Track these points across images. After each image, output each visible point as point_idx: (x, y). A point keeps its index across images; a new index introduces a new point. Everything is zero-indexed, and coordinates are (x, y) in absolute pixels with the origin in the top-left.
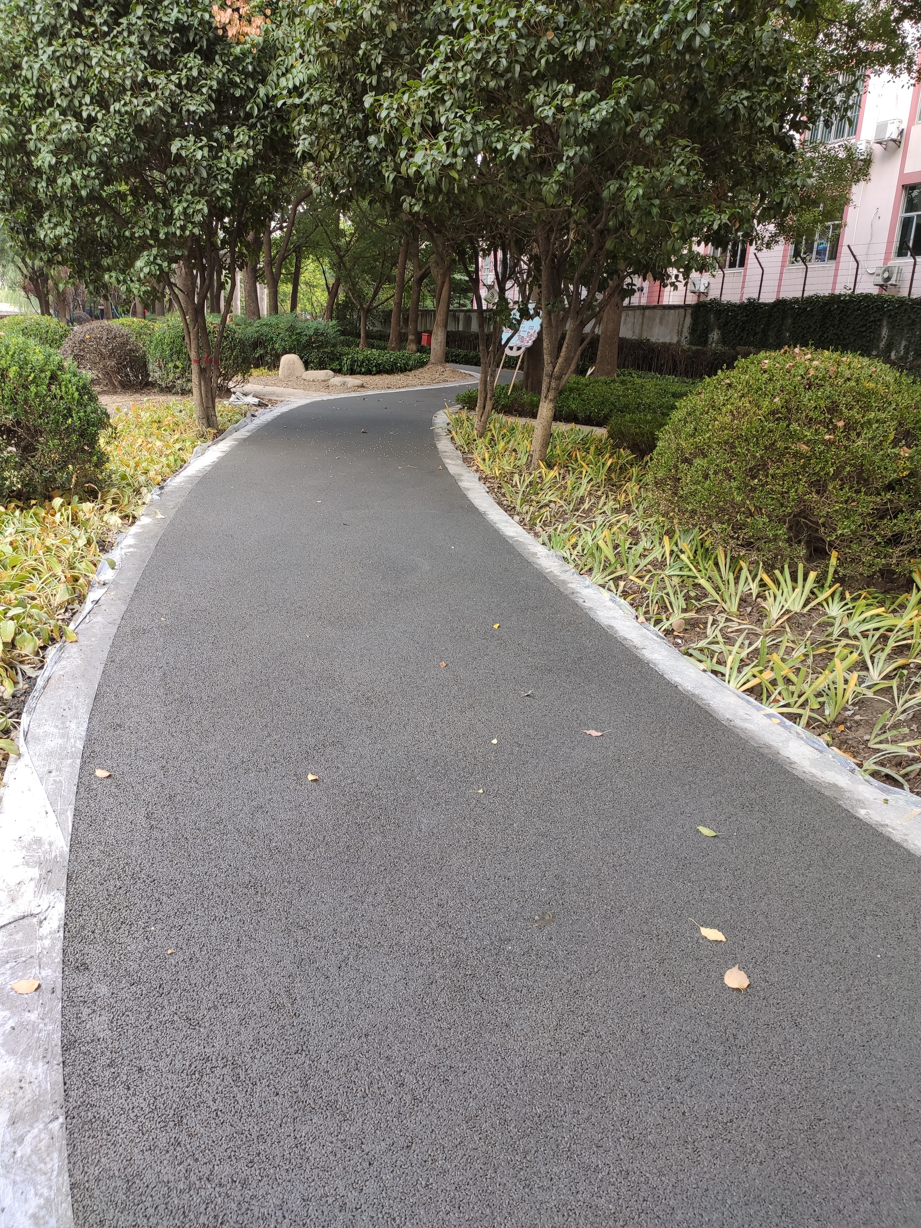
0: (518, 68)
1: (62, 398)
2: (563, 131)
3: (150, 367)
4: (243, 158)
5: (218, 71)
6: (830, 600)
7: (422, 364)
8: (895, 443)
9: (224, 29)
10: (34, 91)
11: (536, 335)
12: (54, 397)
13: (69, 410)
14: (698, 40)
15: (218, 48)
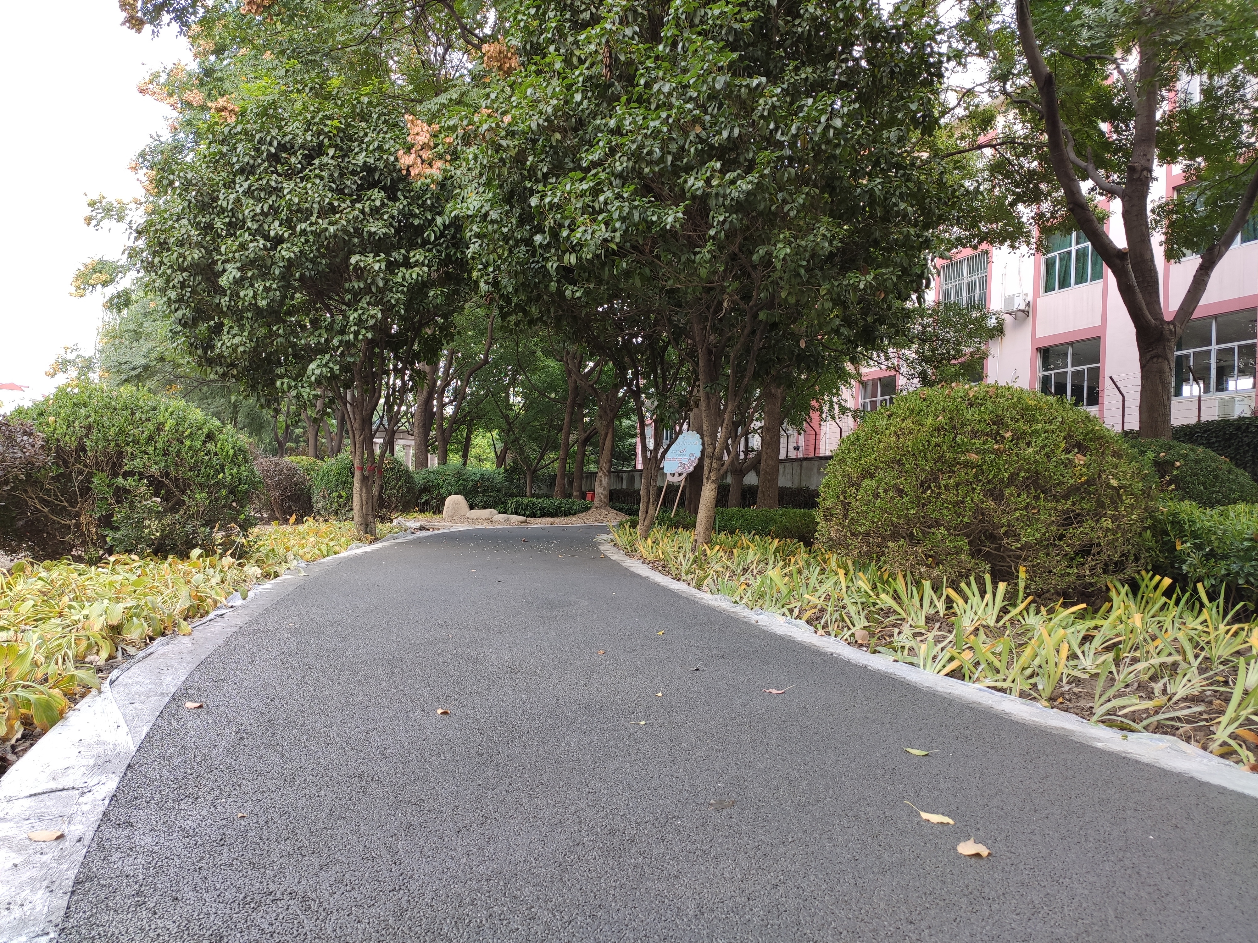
0: (670, 158)
1: (216, 454)
2: (712, 203)
3: (315, 498)
4: (418, 274)
5: (400, 205)
6: (1025, 613)
7: (587, 509)
8: (1067, 451)
9: (408, 170)
10: (227, 220)
11: (697, 461)
12: (208, 453)
13: (222, 467)
14: (832, 132)
15: (401, 186)
